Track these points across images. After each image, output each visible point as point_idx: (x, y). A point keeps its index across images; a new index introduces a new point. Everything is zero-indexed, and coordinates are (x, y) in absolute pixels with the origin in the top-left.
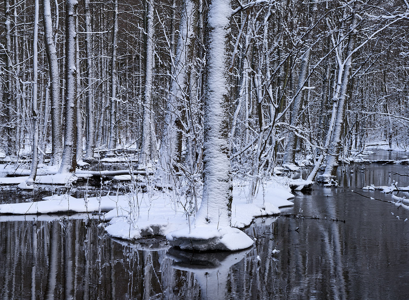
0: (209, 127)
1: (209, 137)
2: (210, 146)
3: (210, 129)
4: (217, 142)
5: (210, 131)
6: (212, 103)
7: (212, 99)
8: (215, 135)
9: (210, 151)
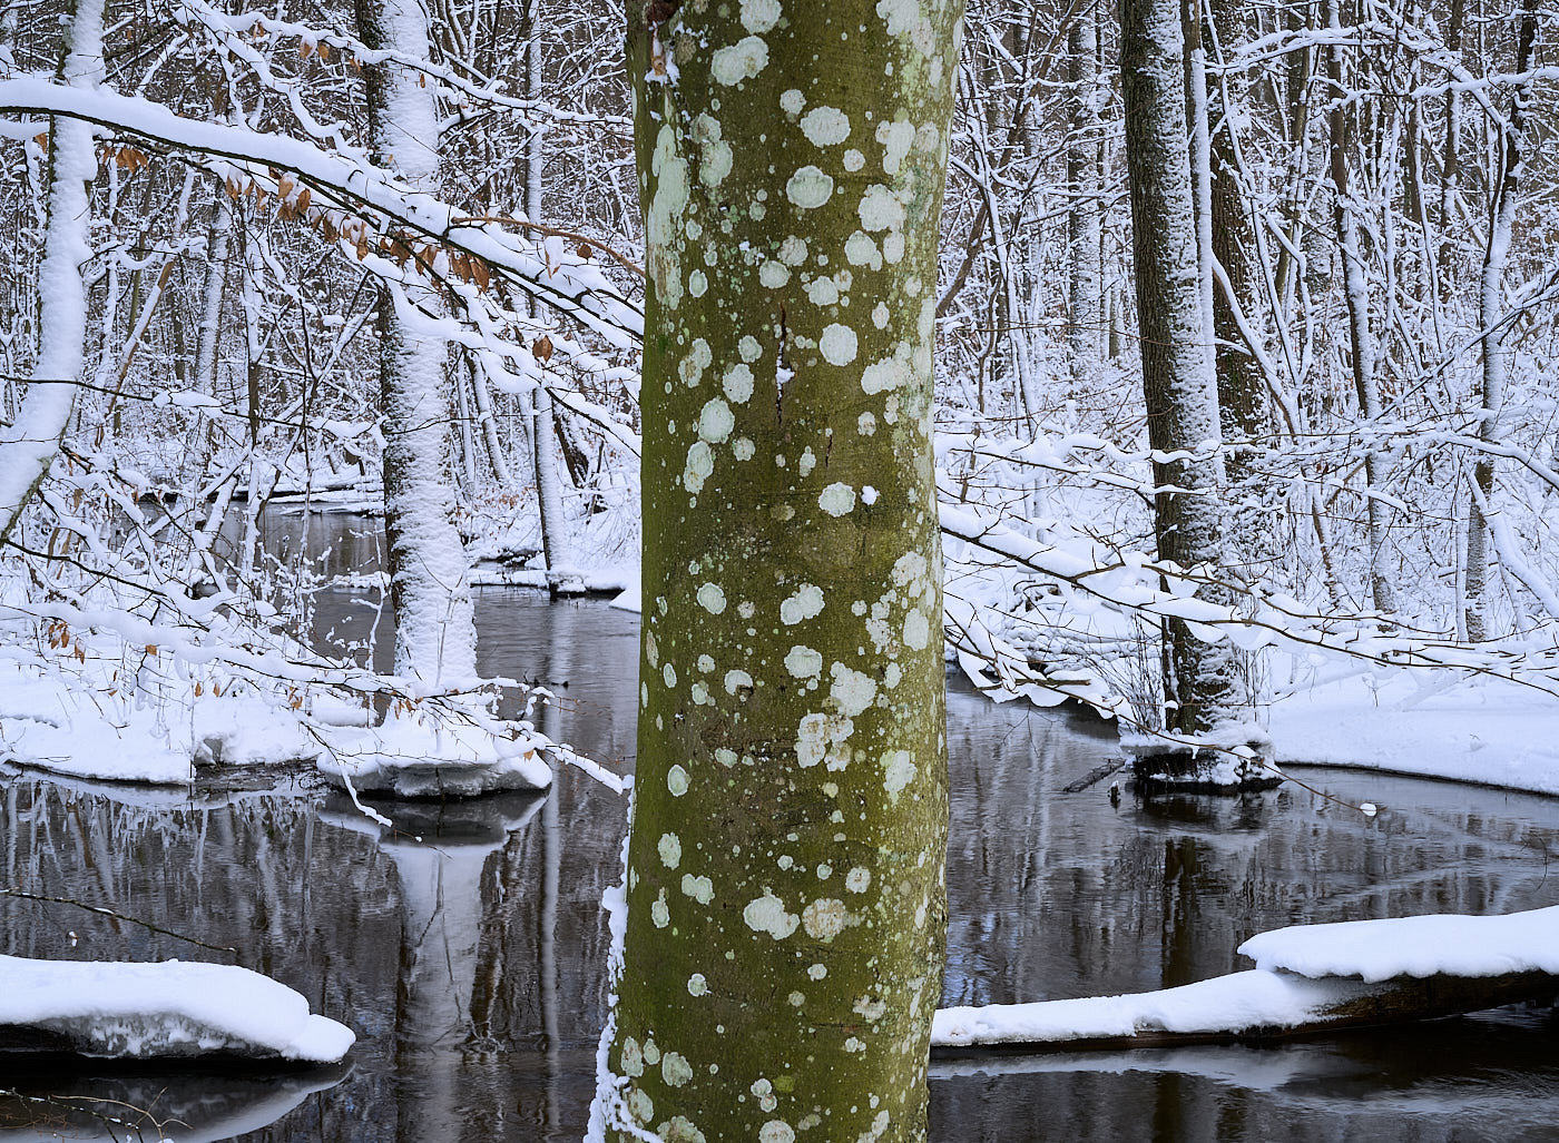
0: (408, 455)
1: (411, 482)
2: (416, 507)
3: (411, 460)
4: (434, 495)
5: (413, 463)
6: (415, 385)
7: (414, 374)
8: (429, 474)
9: (420, 520)
